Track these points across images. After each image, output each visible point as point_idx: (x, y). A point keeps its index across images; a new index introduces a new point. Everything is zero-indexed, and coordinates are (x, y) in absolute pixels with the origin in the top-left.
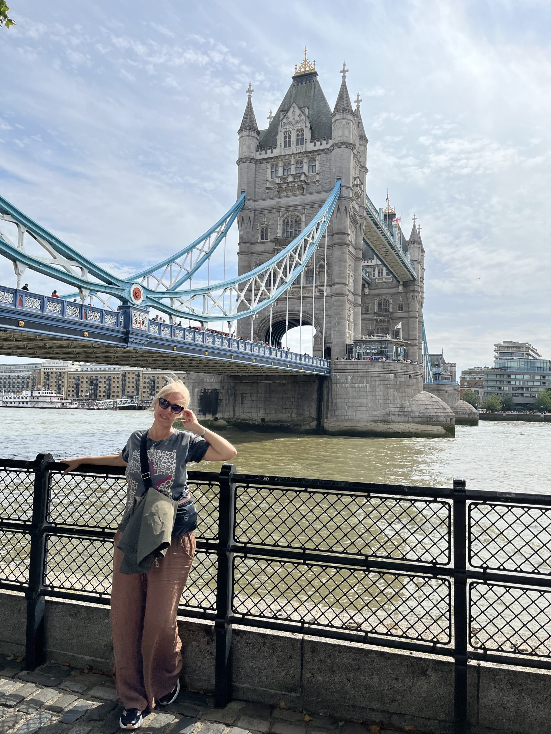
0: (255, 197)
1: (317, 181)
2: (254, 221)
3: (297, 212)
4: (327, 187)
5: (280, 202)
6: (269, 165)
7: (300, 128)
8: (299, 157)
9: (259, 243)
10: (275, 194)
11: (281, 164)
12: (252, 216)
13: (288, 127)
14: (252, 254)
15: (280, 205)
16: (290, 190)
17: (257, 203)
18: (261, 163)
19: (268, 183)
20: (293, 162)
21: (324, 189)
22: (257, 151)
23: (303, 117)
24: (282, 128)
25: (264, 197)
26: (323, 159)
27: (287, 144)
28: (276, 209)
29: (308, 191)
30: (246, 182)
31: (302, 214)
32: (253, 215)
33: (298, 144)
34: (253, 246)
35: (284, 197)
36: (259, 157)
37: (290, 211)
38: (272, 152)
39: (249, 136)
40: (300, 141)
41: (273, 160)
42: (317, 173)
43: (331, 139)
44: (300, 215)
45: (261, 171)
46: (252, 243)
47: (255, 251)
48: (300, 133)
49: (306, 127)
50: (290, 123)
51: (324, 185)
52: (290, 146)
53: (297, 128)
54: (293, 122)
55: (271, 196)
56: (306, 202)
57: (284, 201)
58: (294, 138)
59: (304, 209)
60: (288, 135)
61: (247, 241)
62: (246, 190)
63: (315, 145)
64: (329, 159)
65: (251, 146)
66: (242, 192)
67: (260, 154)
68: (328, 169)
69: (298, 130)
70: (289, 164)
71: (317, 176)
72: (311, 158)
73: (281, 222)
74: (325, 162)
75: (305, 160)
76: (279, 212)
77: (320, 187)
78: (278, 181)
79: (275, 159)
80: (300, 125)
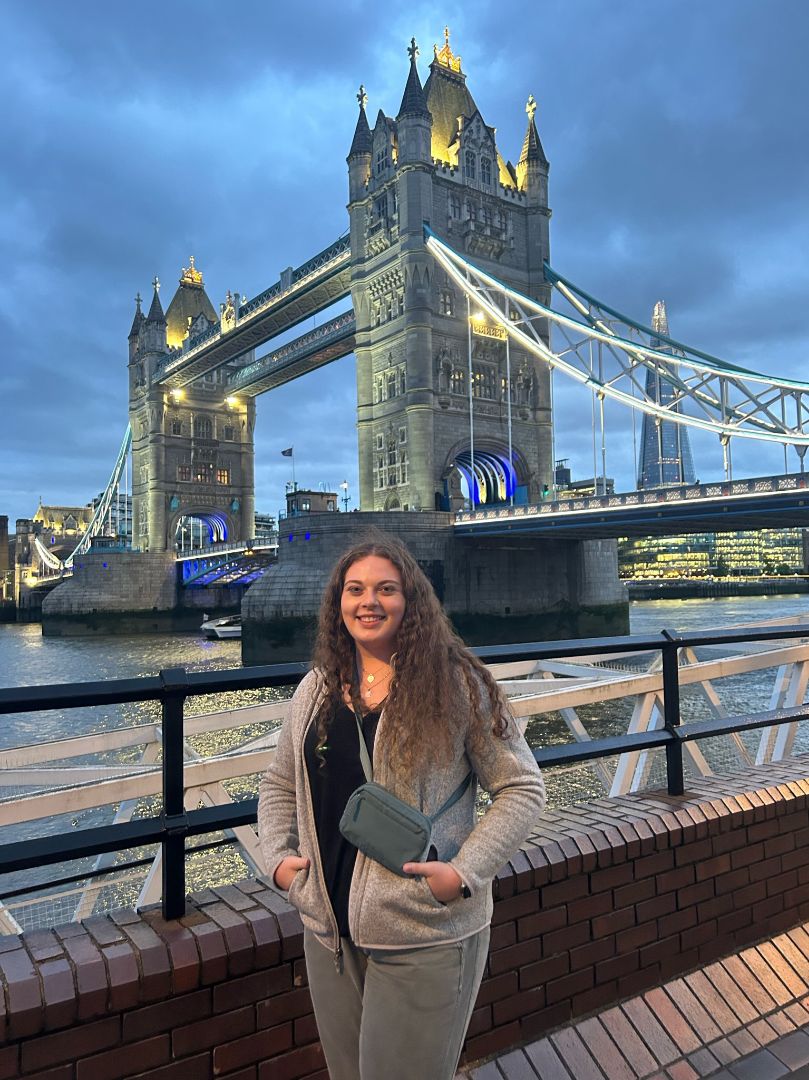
6: (449, 193)
7: (486, 156)
9: (441, 316)
18: (438, 184)
26: (516, 220)
33: (484, 180)
34: (433, 318)
38: (452, 175)
40: (487, 177)
41: (454, 188)
45: (439, 197)
58: (478, 168)
68: (523, 237)
79: (459, 189)
80: (486, 153)
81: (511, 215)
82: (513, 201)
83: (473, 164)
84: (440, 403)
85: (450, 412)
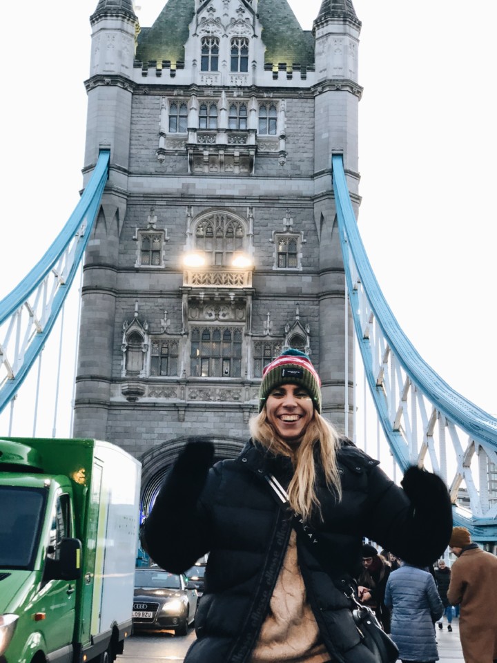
0: (129, 166)
1: (282, 152)
2: (125, 220)
3: (234, 212)
4: (305, 168)
5: (195, 184)
6: (165, 101)
7: (240, 35)
8: (238, 96)
9: (137, 270)
10: (179, 166)
11: (194, 102)
12: (123, 207)
13: (211, 28)
14: (117, 293)
15: (191, 191)
16: (221, 163)
17: (133, 179)
18: (145, 94)
19: (162, 139)
20: (223, 101)
21: (298, 172)
22: (136, 66)
23: (247, 14)
24: (200, 29)
25: (152, 170)
26: (294, 109)
27: (209, 61)
28: (184, 198)
29: (260, 172)
30: (112, 129)
31: (247, 220)
32: (125, 206)
33: (234, 68)
34: (122, 275)
35: (203, 175)
36: (140, 80)
37: (218, 208)
38: (173, 75)
39: (122, 30)
40: (240, 61)
41: (175, 93)
42: (283, 137)
43: (313, 70)
44: (242, 221)
45: (146, 111)
46: (119, 269)
47: (126, 287)
48: (240, 46)
49: (255, 36)
50: (217, 22)
51: (298, 163)
52: (215, 68)
53: (233, 34)
54: (225, 21)
55: (169, 170)
56: (256, 193)
57: (203, 185)
58: (225, 55)
59: (251, 208)
60: (210, 47)
61: (108, 262)
62: (112, 148)
63: (275, 77)
64: (307, 110)
65: (125, 52)
66: (103, 151)
67: (144, 75)
68: (307, 130)
69: (234, 39)
70: (214, 106)
71: (282, 142)
72: (267, 102)
73: (192, 229)
74: (299, 115)
75: (253, 104)
76: (190, 207)
77: (287, 167)
78: (193, 139)
79: (182, 92)
80: (240, 30)
81: (283, 104)
82: (290, 84)
83: (215, 50)
84: (125, 393)
85: (141, 405)
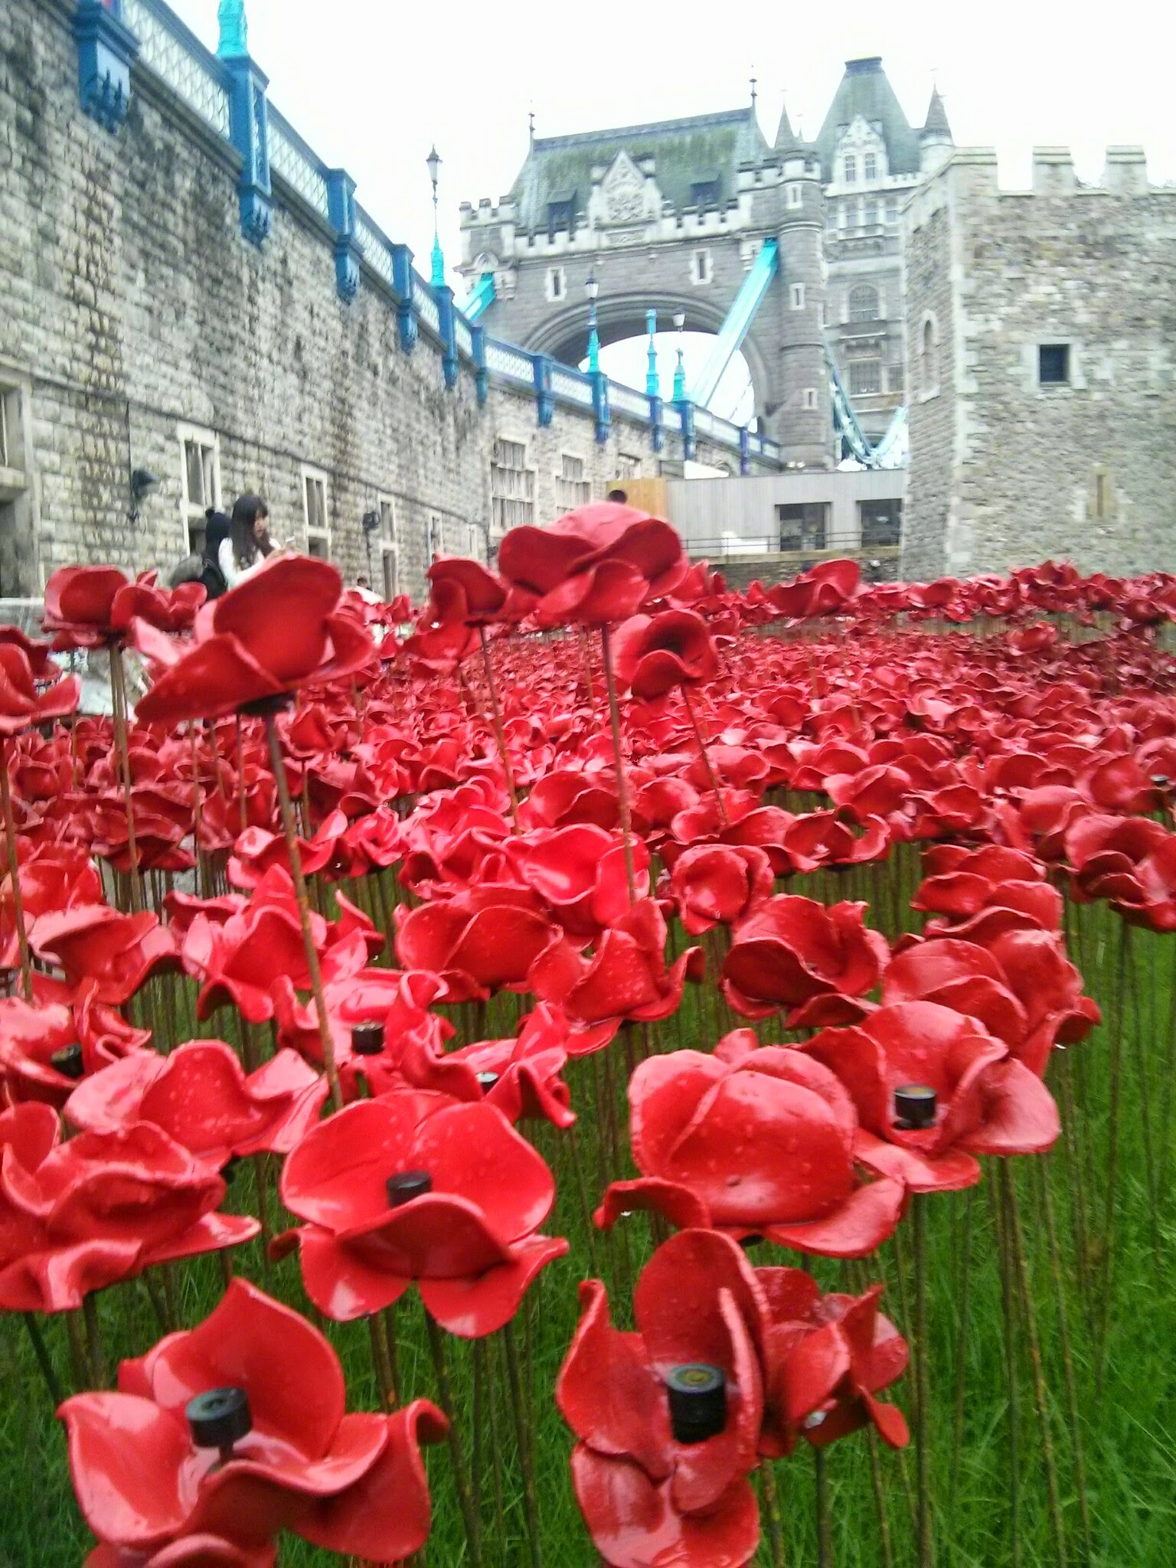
7: (869, 152)
8: (871, 198)
11: (842, 207)
16: (861, 250)
20: (861, 203)
23: (874, 137)
27: (850, 176)
28: (838, 277)
29: (888, 251)
33: (867, 178)
37: (861, 281)
40: (871, 173)
43: (920, 173)
48: (870, 158)
49: (879, 151)
50: (853, 145)
52: (854, 180)
53: (865, 152)
54: (859, 142)
56: (885, 267)
57: (850, 266)
58: (860, 168)
59: (883, 278)
60: (850, 161)
63: (895, 181)
69: (866, 156)
70: (855, 209)
72: (890, 200)
73: (845, 298)
75: (881, 203)
76: (844, 282)
78: (841, 236)
80: (870, 149)
83: (854, 165)
